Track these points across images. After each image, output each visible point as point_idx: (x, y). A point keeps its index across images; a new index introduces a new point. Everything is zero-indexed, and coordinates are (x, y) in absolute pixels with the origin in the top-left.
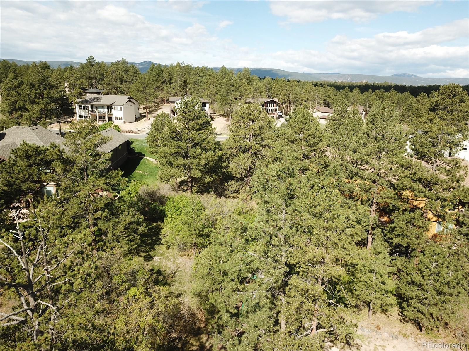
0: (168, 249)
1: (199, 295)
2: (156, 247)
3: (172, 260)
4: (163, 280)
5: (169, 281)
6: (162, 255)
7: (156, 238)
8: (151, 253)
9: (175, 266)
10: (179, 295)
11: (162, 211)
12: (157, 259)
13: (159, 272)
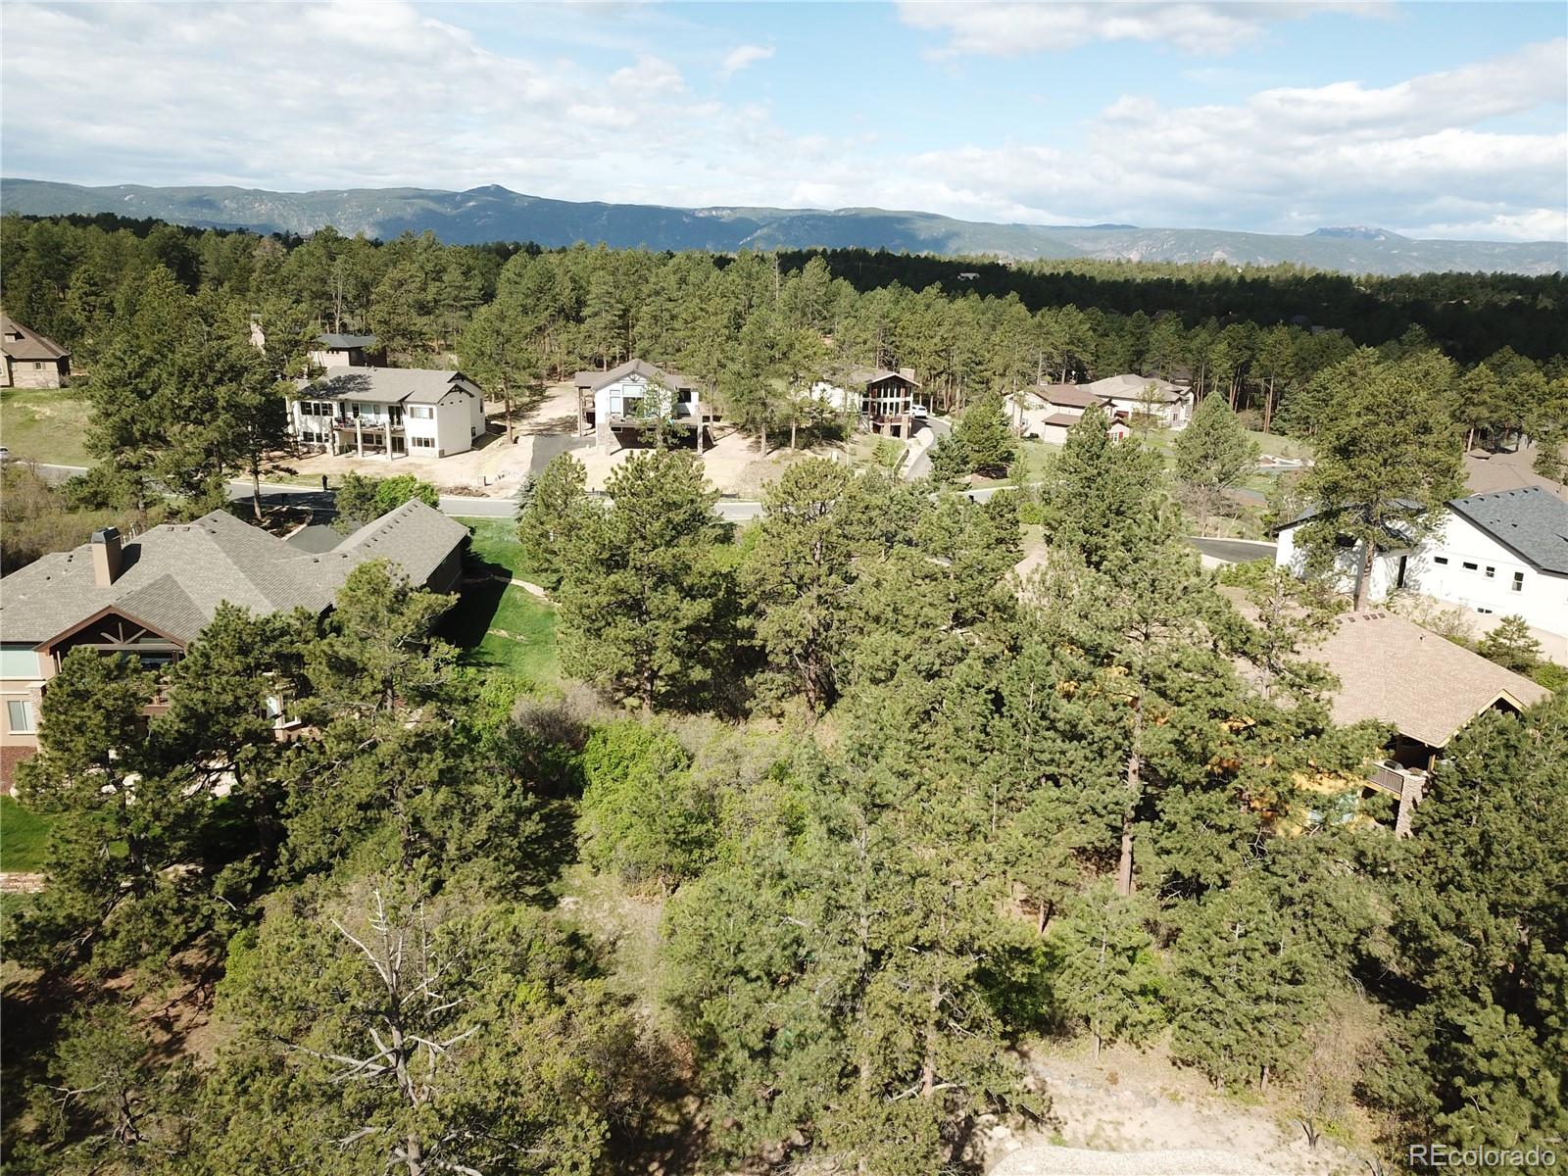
0: (596, 874)
1: (678, 1002)
2: (564, 870)
3: (606, 906)
4: (585, 961)
5: (601, 964)
6: (580, 891)
7: (562, 846)
8: (552, 887)
9: (616, 922)
10: (628, 1001)
11: (575, 768)
12: (566, 902)
13: (575, 940)
